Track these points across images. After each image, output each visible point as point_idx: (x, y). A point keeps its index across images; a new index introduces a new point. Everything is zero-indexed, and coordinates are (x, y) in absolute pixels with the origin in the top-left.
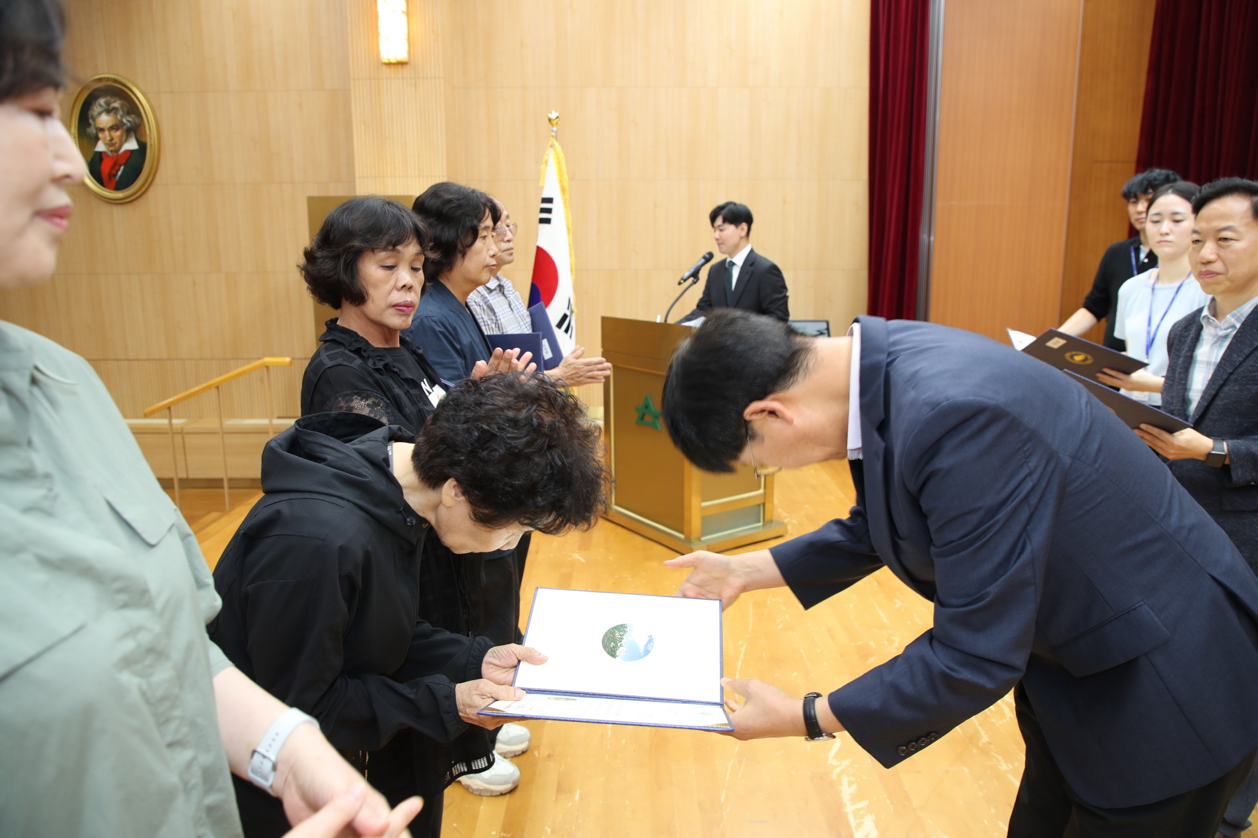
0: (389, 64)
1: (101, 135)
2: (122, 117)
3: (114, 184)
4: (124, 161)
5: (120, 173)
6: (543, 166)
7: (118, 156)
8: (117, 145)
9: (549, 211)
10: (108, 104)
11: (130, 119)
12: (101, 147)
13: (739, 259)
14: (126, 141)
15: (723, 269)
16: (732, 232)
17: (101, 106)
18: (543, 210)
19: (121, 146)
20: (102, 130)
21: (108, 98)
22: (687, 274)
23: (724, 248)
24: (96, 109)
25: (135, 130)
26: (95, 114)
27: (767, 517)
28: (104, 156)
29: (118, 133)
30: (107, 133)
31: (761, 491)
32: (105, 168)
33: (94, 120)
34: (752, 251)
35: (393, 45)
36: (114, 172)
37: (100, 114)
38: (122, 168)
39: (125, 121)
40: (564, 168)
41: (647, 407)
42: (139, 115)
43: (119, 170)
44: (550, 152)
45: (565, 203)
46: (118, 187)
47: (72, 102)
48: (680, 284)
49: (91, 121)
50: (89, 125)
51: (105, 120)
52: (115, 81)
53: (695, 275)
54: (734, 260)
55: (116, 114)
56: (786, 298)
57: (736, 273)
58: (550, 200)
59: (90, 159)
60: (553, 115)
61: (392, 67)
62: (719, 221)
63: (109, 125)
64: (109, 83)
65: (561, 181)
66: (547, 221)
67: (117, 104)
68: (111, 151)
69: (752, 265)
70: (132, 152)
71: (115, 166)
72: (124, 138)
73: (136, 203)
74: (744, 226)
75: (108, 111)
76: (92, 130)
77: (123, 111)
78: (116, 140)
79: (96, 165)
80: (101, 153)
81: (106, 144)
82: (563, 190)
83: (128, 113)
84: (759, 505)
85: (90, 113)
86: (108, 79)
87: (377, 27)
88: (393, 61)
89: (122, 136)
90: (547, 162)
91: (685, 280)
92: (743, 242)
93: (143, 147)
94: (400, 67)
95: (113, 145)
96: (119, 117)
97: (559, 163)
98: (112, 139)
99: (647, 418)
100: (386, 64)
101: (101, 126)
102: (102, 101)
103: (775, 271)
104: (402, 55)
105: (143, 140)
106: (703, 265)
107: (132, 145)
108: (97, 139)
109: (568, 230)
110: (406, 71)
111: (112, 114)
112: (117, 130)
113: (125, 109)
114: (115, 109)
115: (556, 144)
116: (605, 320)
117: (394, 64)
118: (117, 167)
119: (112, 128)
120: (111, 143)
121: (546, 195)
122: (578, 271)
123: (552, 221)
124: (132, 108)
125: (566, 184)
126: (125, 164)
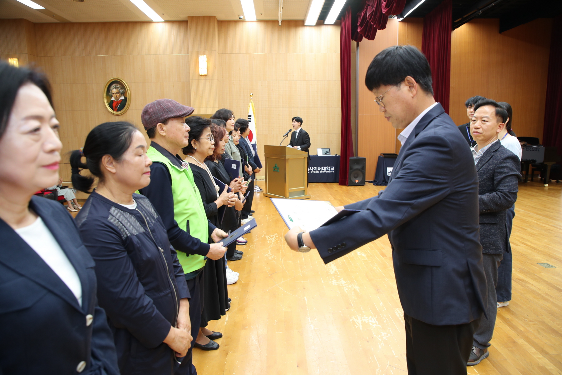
0: (202, 75)
1: (113, 95)
2: (120, 90)
3: (116, 110)
4: (120, 103)
5: (118, 106)
6: (249, 107)
7: (118, 101)
8: (118, 98)
9: (250, 119)
10: (116, 86)
11: (122, 90)
12: (113, 99)
13: (298, 131)
14: (121, 97)
15: (294, 134)
16: (296, 123)
17: (113, 87)
18: (249, 119)
19: (119, 98)
20: (114, 94)
21: (116, 84)
22: (285, 135)
23: (295, 127)
24: (112, 87)
25: (124, 94)
26: (112, 89)
27: (306, 194)
28: (114, 101)
29: (119, 94)
30: (115, 94)
31: (304, 187)
32: (114, 105)
33: (111, 91)
34: (301, 128)
35: (203, 70)
36: (117, 106)
37: (113, 89)
38: (119, 105)
39: (121, 91)
40: (254, 108)
41: (276, 167)
42: (125, 89)
43: (118, 105)
44: (251, 103)
45: (254, 117)
46: (118, 110)
47: (105, 85)
48: (283, 137)
49: (110, 91)
50: (110, 92)
51: (115, 91)
52: (118, 79)
53: (287, 135)
54: (297, 131)
55: (118, 89)
56: (309, 140)
57: (297, 134)
58: (250, 116)
59: (109, 102)
60: (251, 94)
61: (202, 76)
62: (294, 120)
63: (116, 92)
64: (116, 80)
65: (253, 111)
66: (250, 121)
67: (118, 86)
68: (116, 100)
69: (301, 132)
70: (122, 100)
71: (117, 104)
72: (120, 96)
73: (123, 115)
74: (300, 123)
75: (116, 88)
76: (111, 94)
77: (120, 88)
78: (118, 97)
79: (111, 104)
80: (113, 100)
81: (115, 98)
82: (254, 113)
83: (122, 89)
84: (303, 191)
85: (110, 89)
86: (116, 79)
87: (198, 65)
88: (203, 74)
89: (119, 95)
90: (250, 106)
91: (285, 136)
92: (299, 127)
93: (126, 99)
94: (205, 76)
95: (117, 98)
96: (119, 90)
97: (253, 106)
98: (116, 96)
99: (276, 169)
100: (201, 75)
101: (113, 93)
102: (114, 85)
103: (306, 134)
104: (206, 73)
105: (126, 96)
106: (289, 132)
107: (122, 98)
108: (112, 96)
109: (255, 123)
110: (206, 77)
111: (117, 89)
112: (118, 94)
113: (121, 87)
114: (118, 87)
115: (252, 101)
116: (265, 146)
117: (203, 75)
118: (118, 104)
119: (116, 93)
120: (116, 97)
121: (249, 115)
122: (258, 134)
123: (251, 121)
124: (123, 87)
125: (255, 112)
126: (120, 104)
